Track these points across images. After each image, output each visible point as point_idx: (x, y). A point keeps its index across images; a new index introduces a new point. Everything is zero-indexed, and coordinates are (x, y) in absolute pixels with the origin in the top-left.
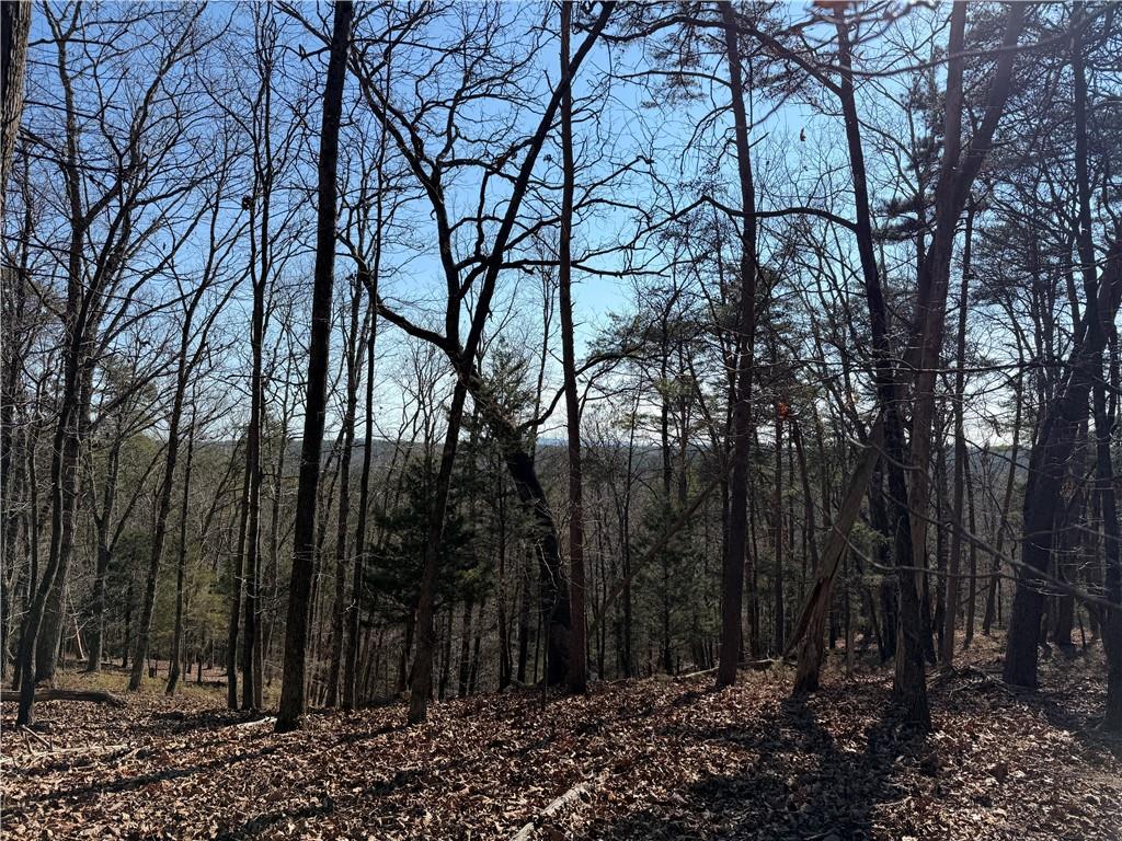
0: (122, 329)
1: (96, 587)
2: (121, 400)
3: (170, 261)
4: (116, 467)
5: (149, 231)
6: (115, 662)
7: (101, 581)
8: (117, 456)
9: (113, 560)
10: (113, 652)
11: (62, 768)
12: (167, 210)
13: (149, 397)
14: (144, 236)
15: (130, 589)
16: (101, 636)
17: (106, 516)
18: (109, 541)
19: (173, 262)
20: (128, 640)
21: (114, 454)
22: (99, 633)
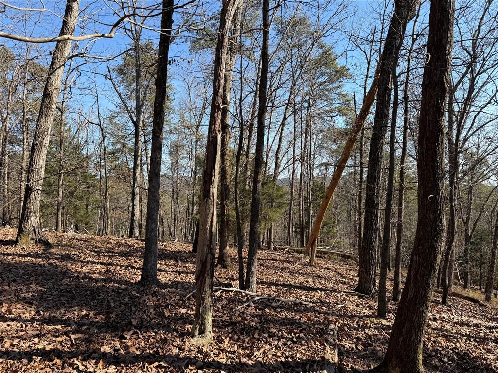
0: (471, 135)
1: (465, 252)
2: (472, 168)
3: (494, 98)
4: (471, 198)
5: (482, 87)
6: (476, 287)
7: (468, 249)
8: (471, 193)
9: (473, 240)
10: (474, 282)
11: (468, 326)
12: (491, 74)
13: (485, 165)
14: (480, 89)
15: (481, 254)
16: (469, 274)
17: (468, 219)
18: (470, 231)
19: (496, 98)
20: (481, 278)
21: (470, 192)
22: (468, 272)
